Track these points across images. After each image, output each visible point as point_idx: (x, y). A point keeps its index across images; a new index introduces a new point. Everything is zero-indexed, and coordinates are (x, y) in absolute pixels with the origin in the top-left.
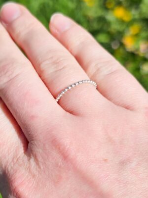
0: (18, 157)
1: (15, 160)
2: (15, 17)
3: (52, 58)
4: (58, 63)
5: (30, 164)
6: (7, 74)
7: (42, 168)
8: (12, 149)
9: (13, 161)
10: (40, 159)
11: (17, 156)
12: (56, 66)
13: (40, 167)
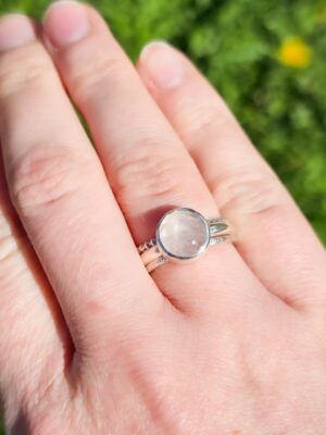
0: (50, 383)
1: (43, 391)
2: (76, 36)
3: (146, 160)
4: (159, 176)
5: (74, 408)
6: (47, 185)
7: (99, 425)
8: (40, 361)
9: (38, 389)
10: (98, 405)
11: (48, 381)
12: (153, 181)
13: (94, 423)
